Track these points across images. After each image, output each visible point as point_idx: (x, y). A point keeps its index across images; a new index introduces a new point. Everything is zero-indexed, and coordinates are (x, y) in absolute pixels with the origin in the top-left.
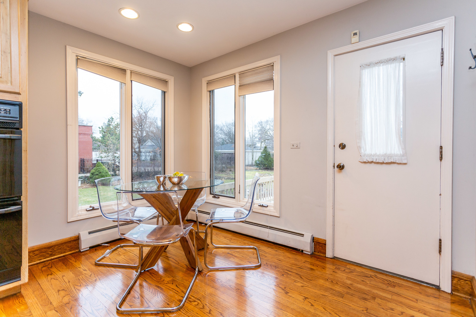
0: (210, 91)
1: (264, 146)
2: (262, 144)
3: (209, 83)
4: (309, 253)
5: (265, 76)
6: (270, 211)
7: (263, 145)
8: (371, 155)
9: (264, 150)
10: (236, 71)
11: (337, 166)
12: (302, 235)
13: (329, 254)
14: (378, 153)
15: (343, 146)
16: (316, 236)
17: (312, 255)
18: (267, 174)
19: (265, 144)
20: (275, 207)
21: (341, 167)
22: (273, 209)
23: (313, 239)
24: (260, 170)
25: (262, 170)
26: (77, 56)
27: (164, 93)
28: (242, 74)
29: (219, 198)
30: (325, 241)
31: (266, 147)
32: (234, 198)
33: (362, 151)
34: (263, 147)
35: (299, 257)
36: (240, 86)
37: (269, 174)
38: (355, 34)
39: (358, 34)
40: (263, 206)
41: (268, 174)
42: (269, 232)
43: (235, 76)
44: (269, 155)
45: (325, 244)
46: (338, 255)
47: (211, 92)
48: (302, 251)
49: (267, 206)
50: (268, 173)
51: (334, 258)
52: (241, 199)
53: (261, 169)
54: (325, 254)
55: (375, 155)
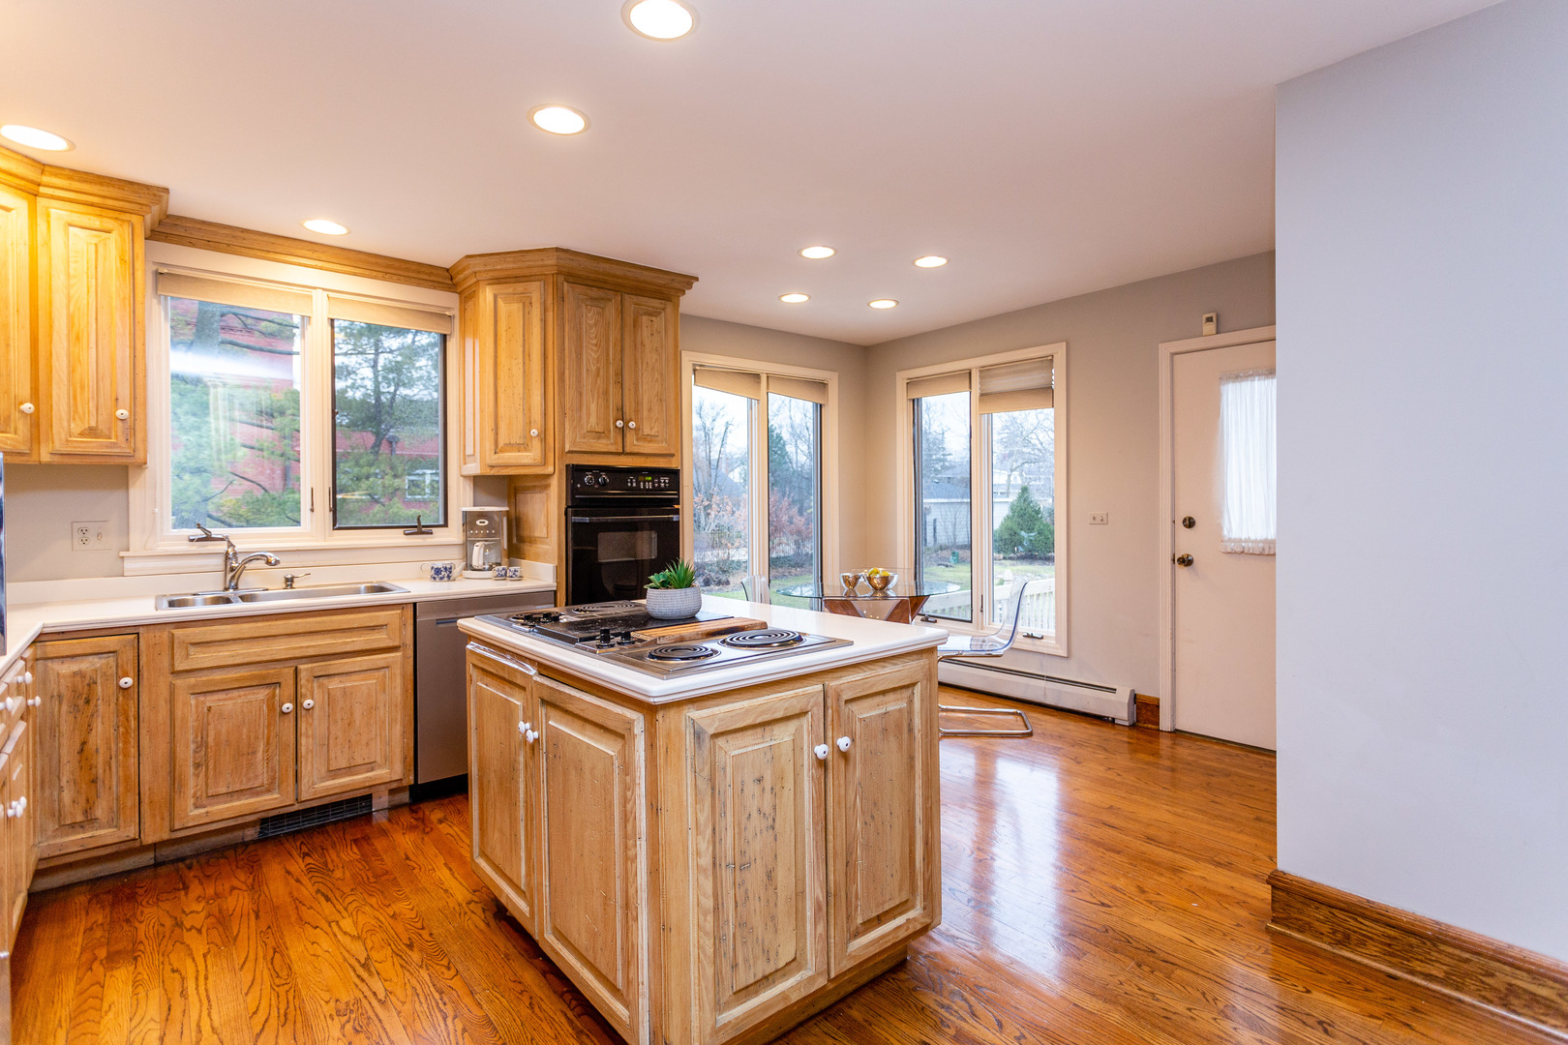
0: (914, 400)
1: (1019, 481)
2: (1012, 478)
3: (911, 384)
4: (1127, 724)
5: (1034, 379)
6: (1048, 647)
7: (1017, 480)
8: (1240, 541)
9: (1020, 498)
10: (973, 363)
11: (1179, 560)
12: (1113, 690)
13: (1165, 724)
14: (1253, 538)
15: (1190, 523)
16: (1140, 691)
17: (1133, 726)
18: (1029, 574)
19: (1021, 475)
20: (1057, 639)
21: (1186, 561)
22: (1054, 642)
23: (1135, 698)
24: (1008, 562)
25: (1012, 562)
26: (694, 365)
27: (819, 408)
28: (985, 371)
29: (936, 622)
30: (1158, 700)
31: (1025, 490)
32: (971, 622)
33: (1225, 533)
34: (1014, 486)
35: (1106, 732)
36: (982, 395)
37: (1036, 575)
38: (1209, 320)
39: (1214, 319)
40: (1032, 637)
41: (1035, 573)
42: (1047, 687)
43: (970, 373)
44: (1038, 512)
45: (1158, 707)
46: (1182, 726)
47: (915, 403)
48: (1113, 719)
49: (1042, 638)
50: (1032, 573)
51: (1176, 731)
52: (986, 623)
53: (1010, 558)
54: (1158, 724)
55: (1247, 541)
